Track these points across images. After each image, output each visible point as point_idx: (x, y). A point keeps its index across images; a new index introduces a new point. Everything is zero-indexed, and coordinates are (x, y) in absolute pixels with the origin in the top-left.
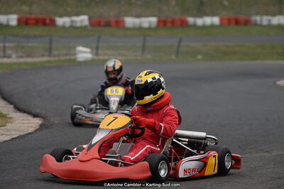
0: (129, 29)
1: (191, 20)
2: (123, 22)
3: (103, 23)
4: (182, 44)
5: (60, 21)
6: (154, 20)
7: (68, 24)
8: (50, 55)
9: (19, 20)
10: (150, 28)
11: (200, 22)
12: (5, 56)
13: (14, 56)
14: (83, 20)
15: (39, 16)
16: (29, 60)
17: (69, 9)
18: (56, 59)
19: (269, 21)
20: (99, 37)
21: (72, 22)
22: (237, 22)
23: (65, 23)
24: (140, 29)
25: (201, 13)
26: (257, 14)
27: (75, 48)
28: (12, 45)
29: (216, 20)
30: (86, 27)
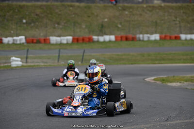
0: (53, 45)
1: (95, 38)
2: (49, 39)
3: (35, 41)
4: (85, 54)
5: (5, 40)
6: (70, 38)
7: (11, 42)
10: (67, 44)
11: (101, 39)
14: (21, 39)
17: (12, 32)
19: (149, 37)
20: (28, 50)
21: (14, 40)
22: (127, 39)
23: (9, 41)
24: (61, 44)
25: (102, 33)
26: (141, 33)
27: (10, 58)
29: (113, 38)
30: (23, 43)
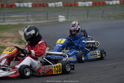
0: (80, 7)
2: (78, 4)
3: (69, 5)
5: (50, 5)
6: (91, 3)
7: (54, 6)
8: (47, 20)
9: (32, 5)
10: (89, 6)
11: (111, 3)
12: (28, 21)
13: (32, 20)
14: (60, 4)
15: (41, 3)
16: (39, 22)
18: (50, 21)
20: (68, 11)
21: (55, 5)
23: (52, 5)
24: (85, 7)
27: (58, 16)
28: (30, 16)
29: (118, 2)
30: (61, 7)
